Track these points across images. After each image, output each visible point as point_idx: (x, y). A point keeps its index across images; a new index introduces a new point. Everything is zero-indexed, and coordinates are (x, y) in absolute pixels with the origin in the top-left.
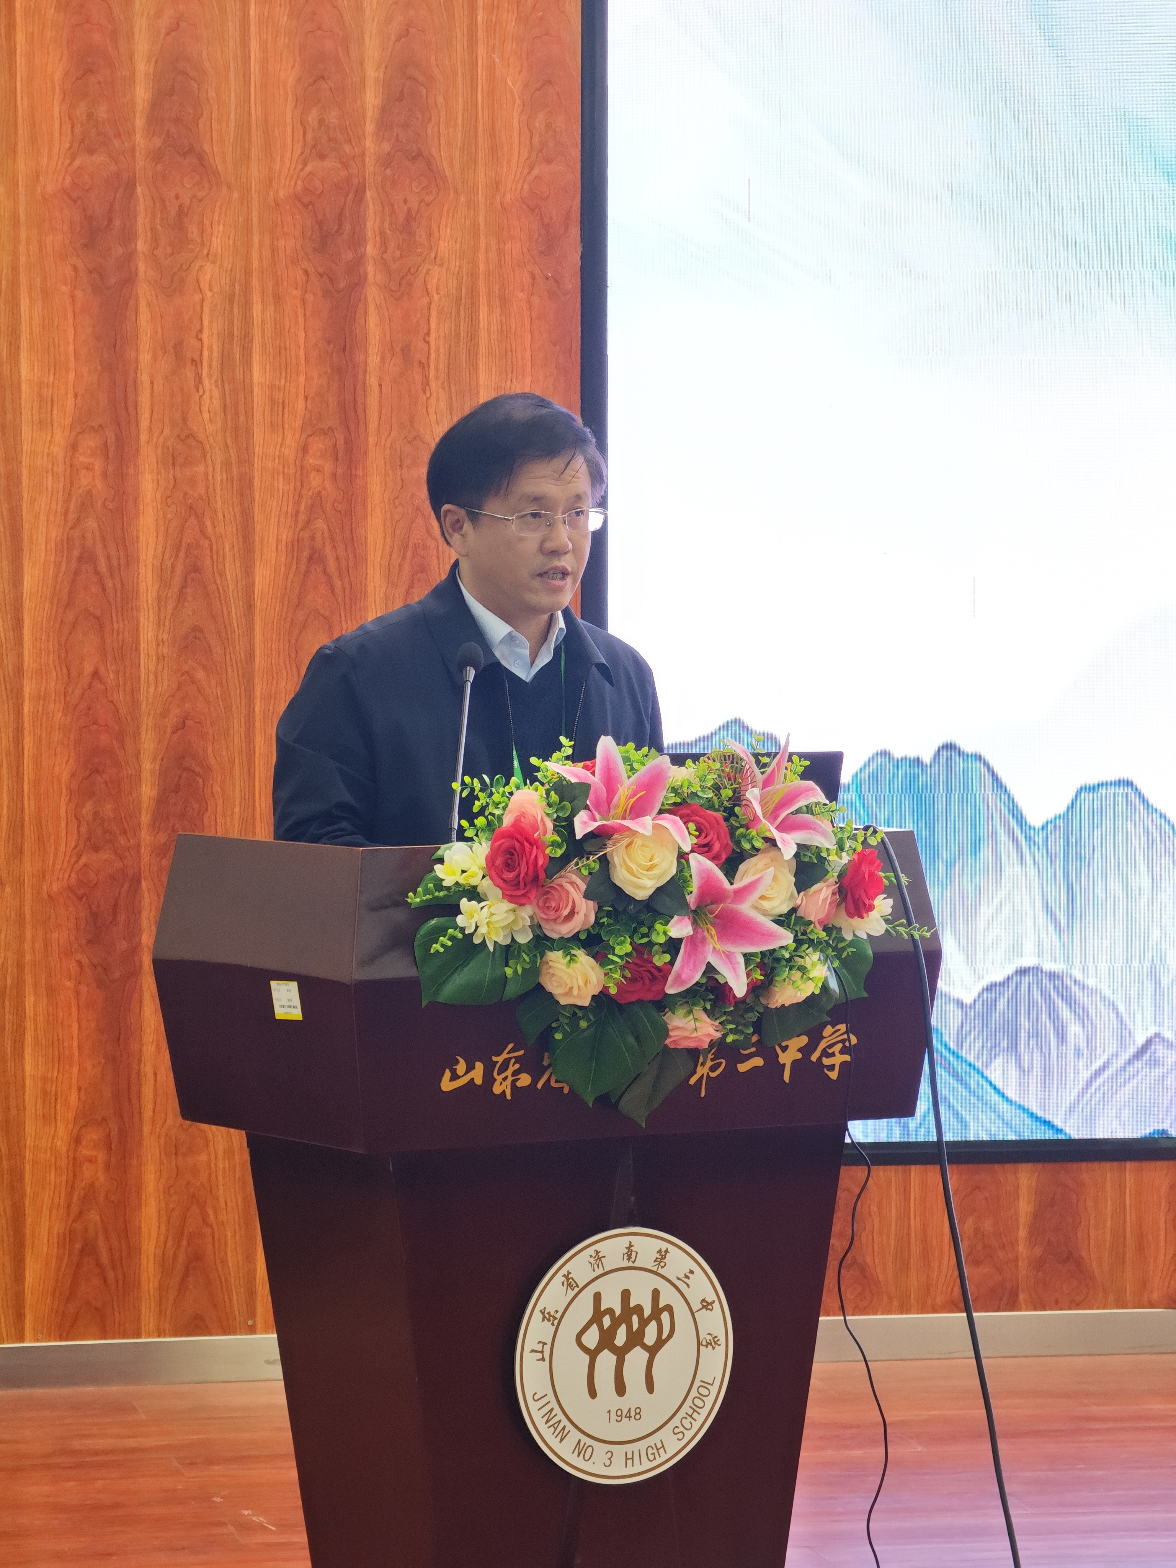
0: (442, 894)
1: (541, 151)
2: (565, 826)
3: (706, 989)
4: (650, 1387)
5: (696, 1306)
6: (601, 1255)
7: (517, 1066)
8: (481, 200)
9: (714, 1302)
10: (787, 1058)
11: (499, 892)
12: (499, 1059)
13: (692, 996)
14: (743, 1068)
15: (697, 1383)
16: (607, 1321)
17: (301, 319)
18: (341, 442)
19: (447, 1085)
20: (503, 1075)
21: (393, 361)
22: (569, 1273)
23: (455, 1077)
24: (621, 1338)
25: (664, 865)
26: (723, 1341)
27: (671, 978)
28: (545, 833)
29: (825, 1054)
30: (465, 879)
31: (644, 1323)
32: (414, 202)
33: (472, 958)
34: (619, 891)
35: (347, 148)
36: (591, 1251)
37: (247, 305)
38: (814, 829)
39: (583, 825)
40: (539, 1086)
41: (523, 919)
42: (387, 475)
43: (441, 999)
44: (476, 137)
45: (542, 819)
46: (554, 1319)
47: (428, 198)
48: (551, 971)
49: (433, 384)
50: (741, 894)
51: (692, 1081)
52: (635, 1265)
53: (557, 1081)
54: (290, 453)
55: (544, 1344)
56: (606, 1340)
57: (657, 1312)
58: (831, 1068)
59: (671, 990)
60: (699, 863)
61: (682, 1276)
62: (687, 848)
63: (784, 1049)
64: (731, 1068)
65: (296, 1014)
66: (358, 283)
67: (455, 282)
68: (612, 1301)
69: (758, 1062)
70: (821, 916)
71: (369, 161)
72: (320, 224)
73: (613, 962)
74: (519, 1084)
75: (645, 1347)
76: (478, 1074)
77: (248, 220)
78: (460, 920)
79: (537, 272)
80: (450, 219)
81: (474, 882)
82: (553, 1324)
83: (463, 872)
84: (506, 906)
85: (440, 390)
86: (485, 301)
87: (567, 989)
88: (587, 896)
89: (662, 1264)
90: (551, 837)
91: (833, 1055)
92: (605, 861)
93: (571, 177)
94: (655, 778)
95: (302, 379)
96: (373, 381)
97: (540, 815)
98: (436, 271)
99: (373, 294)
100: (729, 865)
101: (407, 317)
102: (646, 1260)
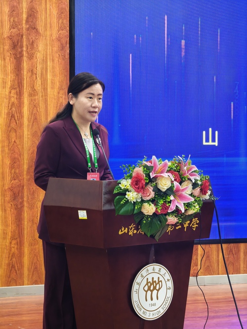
0: (121, 191)
1: (61, 28)
2: (148, 175)
3: (176, 211)
4: (157, 299)
5: (166, 281)
6: (148, 270)
7: (134, 229)
8: (48, 38)
9: (170, 279)
10: (186, 226)
11: (134, 190)
12: (130, 227)
13: (173, 212)
14: (177, 228)
15: (167, 297)
16: (149, 284)
17: (9, 64)
18: (18, 91)
19: (120, 233)
20: (131, 231)
21: (29, 73)
22: (142, 274)
23: (122, 231)
24: (152, 288)
25: (169, 184)
26: (171, 288)
27: (169, 209)
28: (143, 177)
29: (193, 225)
30: (126, 187)
32: (34, 39)
33: (126, 205)
34: (159, 190)
35: (19, 26)
36: (146, 269)
38: (197, 176)
40: (138, 233)
41: (139, 196)
42: (28, 98)
43: (119, 214)
44: (47, 24)
46: (139, 284)
47: (37, 38)
48: (144, 207)
49: (38, 78)
50: (183, 190)
51: (167, 231)
52: (155, 272)
53: (141, 232)
54: (7, 93)
55: (137, 290)
56: (149, 289)
57: (159, 282)
58: (194, 228)
59: (169, 211)
60: (176, 183)
61: (164, 274)
62: (173, 180)
63: (185, 224)
64: (175, 228)
65: (86, 218)
66: (22, 56)
67: (43, 56)
68: (150, 280)
69: (180, 227)
70: (197, 195)
71: (24, 29)
72: (14, 43)
73: (159, 205)
74: (134, 233)
75: (156, 290)
76: (126, 231)
78: (126, 196)
79: (60, 54)
80: (41, 42)
81: (128, 188)
84: (136, 193)
86: (49, 60)
88: (153, 191)
89: (160, 271)
90: (145, 178)
92: (156, 183)
93: (67, 33)
94: (165, 165)
95: (10, 77)
96: (25, 77)
97: (142, 173)
98: (38, 54)
99: (25, 59)
100: (181, 183)
101: (32, 64)
102: (157, 271)
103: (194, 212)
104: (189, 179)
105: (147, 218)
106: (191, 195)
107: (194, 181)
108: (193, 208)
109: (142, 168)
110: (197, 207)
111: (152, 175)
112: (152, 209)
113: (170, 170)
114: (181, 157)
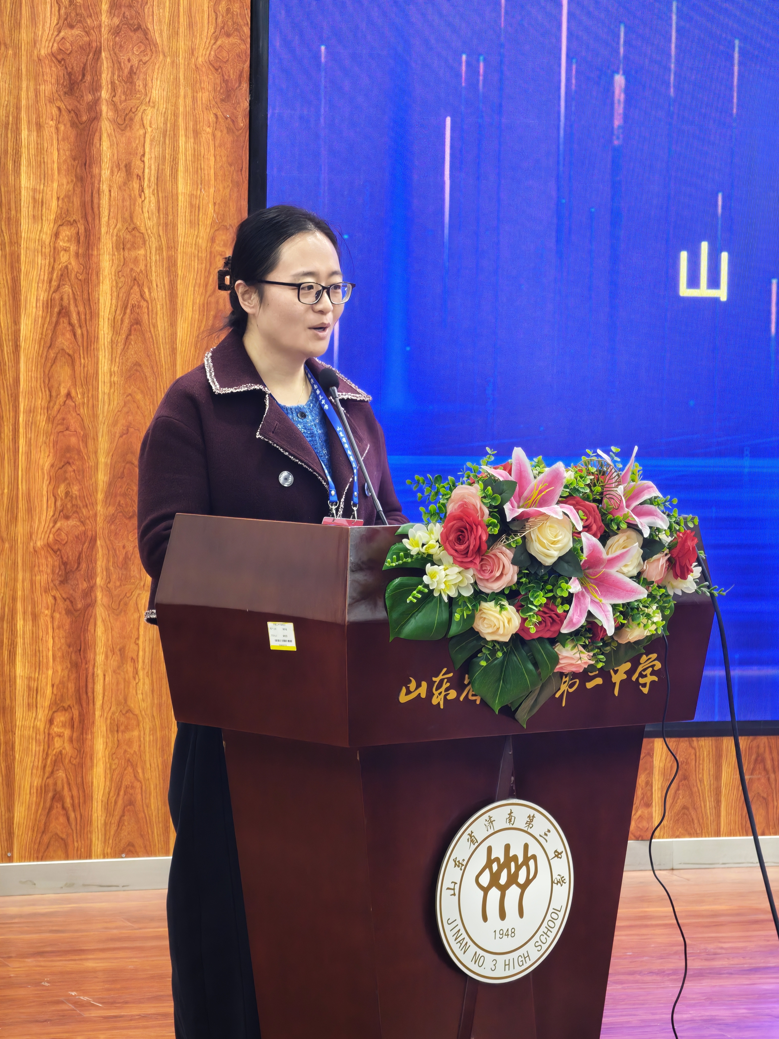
0: (409, 560)
1: (223, 28)
2: (498, 511)
3: (586, 630)
4: (521, 914)
5: (551, 855)
6: (492, 819)
7: (448, 684)
8: (182, 61)
9: (562, 852)
10: (618, 678)
11: (451, 559)
12: (437, 680)
13: (576, 634)
14: (589, 685)
15: (551, 910)
16: (495, 867)
17: (55, 142)
18: (82, 230)
19: (403, 698)
20: (439, 691)
21: (119, 174)
22: (472, 832)
23: (408, 692)
24: (503, 879)
25: (566, 540)
26: (567, 880)
27: (565, 622)
28: (482, 517)
29: (641, 675)
30: (426, 550)
31: (518, 868)
32: (135, 61)
33: (424, 607)
34: (533, 559)
35: (89, 21)
36: (486, 816)
37: (17, 131)
38: (656, 516)
39: (511, 512)
40: (462, 699)
41: (467, 578)
42: (114, 255)
43: (402, 636)
44: (179, 16)
45: (481, 508)
46: (462, 866)
47: (145, 59)
48: (484, 616)
49: (146, 191)
50: (612, 562)
51: (557, 695)
52: (514, 826)
53: (473, 695)
54: (47, 238)
55: (456, 883)
56: (494, 880)
57: (526, 860)
58: (644, 685)
59: (564, 631)
60: (588, 539)
61: (543, 834)
62: (580, 528)
63: (616, 672)
64: (582, 685)
65: (292, 646)
66: (96, 118)
67: (163, 119)
68: (498, 853)
69: (599, 681)
70: (658, 578)
71: (104, 31)
72: (70, 74)
73: (531, 610)
74: (449, 697)
75: (519, 885)
76: (423, 691)
77: (19, 70)
78: (425, 579)
79: (219, 114)
80: (160, 75)
81: (431, 551)
82: (461, 869)
83: (423, 545)
84: (457, 569)
85: (151, 195)
86: (183, 133)
87: (495, 628)
88: (514, 562)
89: (531, 826)
90: (487, 519)
91: (646, 676)
92: (524, 538)
93: (243, 47)
94: (555, 478)
95: (55, 185)
96: (105, 187)
97: (478, 504)
98: (149, 111)
99: (106, 126)
100: (604, 539)
101: (129, 143)
102: (520, 823)
103: (647, 633)
104: (633, 527)
105: (493, 652)
106: (638, 578)
107: (646, 533)
108: (643, 620)
109: (480, 486)
110: (658, 618)
111: (512, 510)
112: (509, 621)
113: (570, 495)
114: (607, 452)
